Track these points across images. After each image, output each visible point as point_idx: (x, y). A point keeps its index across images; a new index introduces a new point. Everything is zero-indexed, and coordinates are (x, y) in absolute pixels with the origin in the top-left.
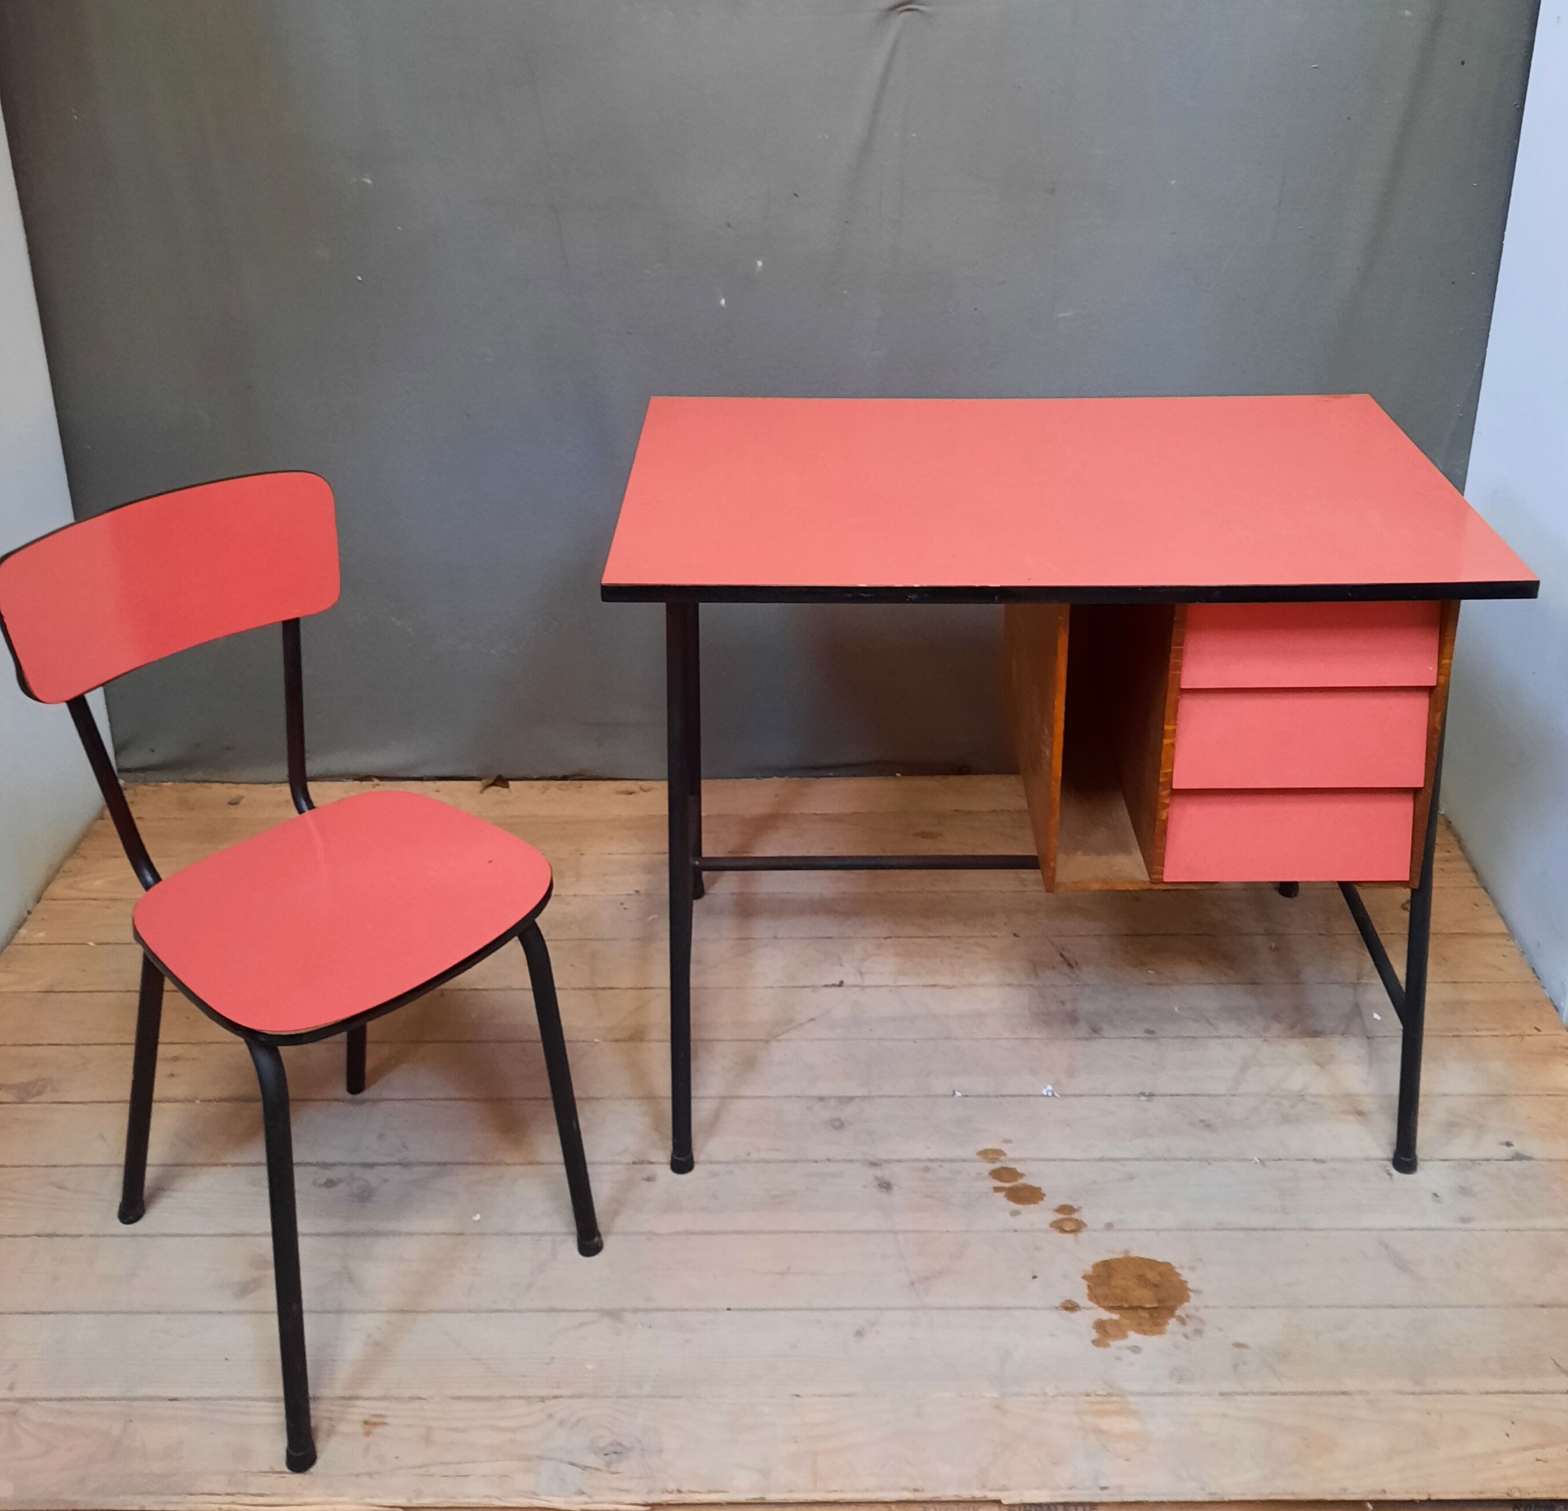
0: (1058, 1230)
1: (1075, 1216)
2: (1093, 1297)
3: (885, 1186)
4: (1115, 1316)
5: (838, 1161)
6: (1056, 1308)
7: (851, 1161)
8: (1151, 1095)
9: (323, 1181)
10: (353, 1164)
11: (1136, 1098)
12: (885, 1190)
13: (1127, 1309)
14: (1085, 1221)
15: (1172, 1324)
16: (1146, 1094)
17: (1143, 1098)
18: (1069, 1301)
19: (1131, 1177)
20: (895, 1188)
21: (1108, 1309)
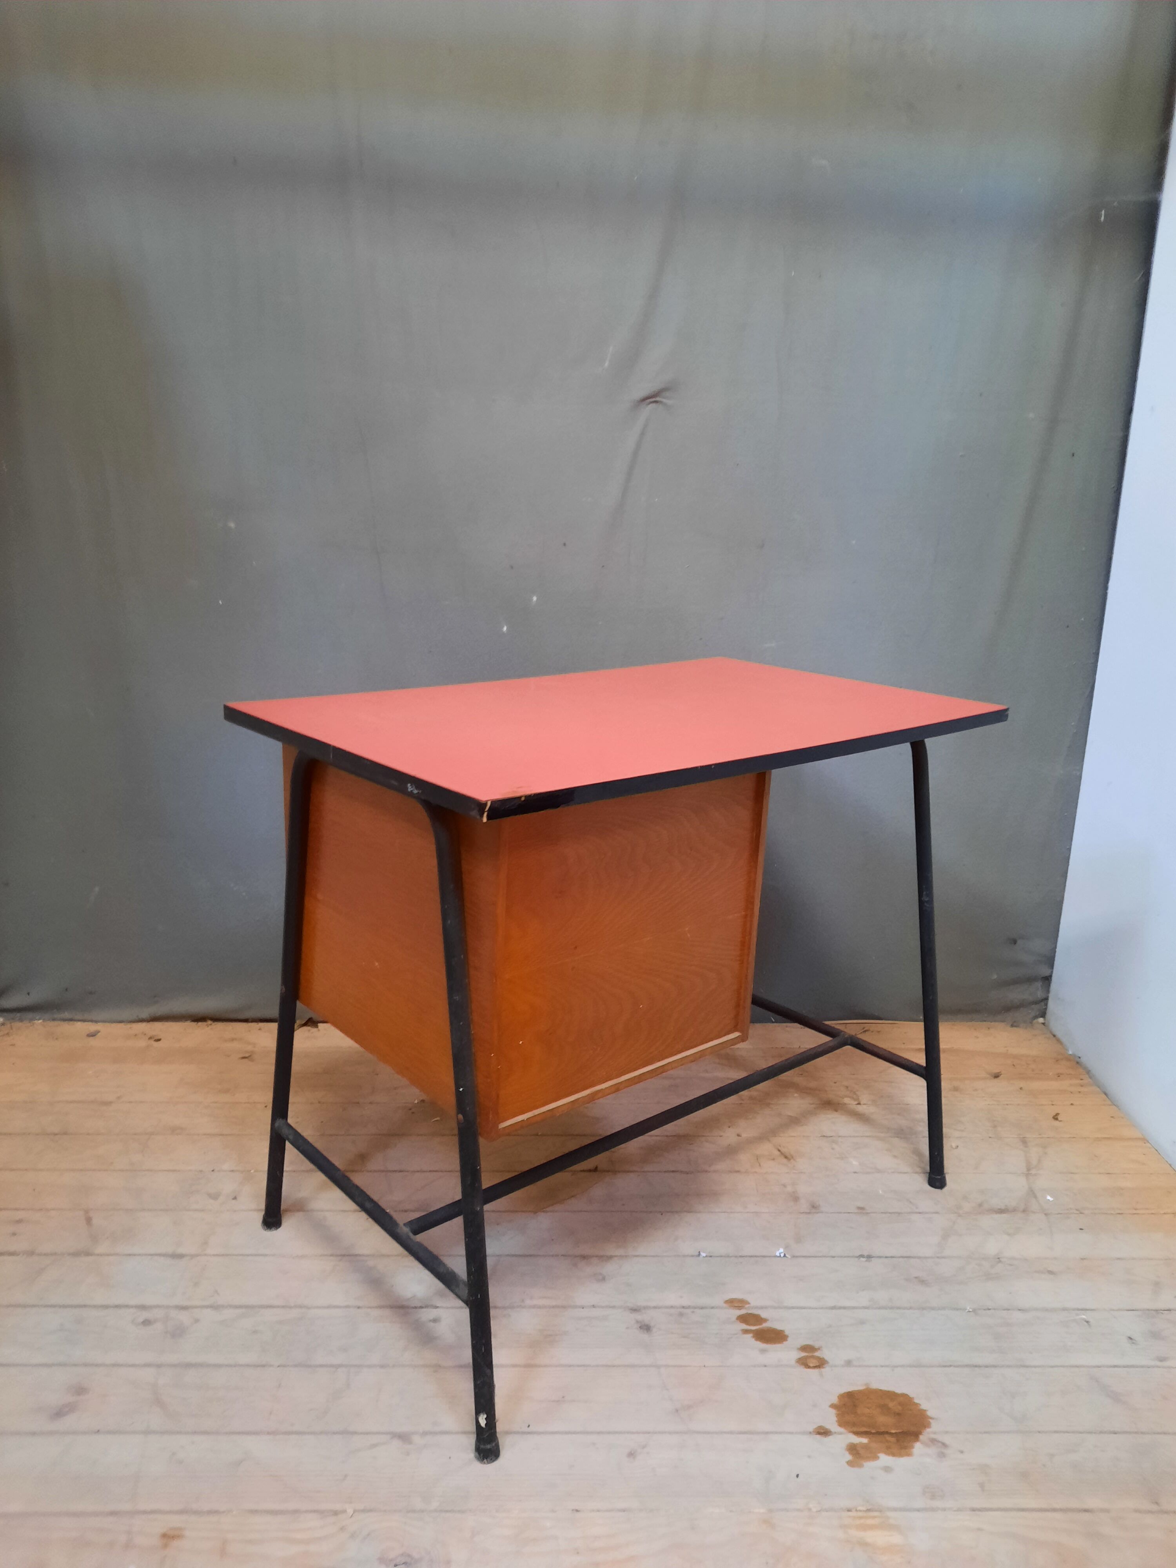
0: (804, 1366)
1: (817, 1354)
2: (842, 1423)
3: (646, 1328)
4: (864, 1440)
5: (602, 1307)
6: (810, 1433)
7: (614, 1307)
8: (869, 1257)
9: (141, 1320)
10: (168, 1307)
11: (857, 1259)
12: (645, 1331)
13: (873, 1434)
14: (826, 1358)
15: (918, 1447)
16: (865, 1256)
17: (864, 1259)
18: (820, 1427)
19: (862, 1322)
20: (654, 1330)
21: (857, 1433)
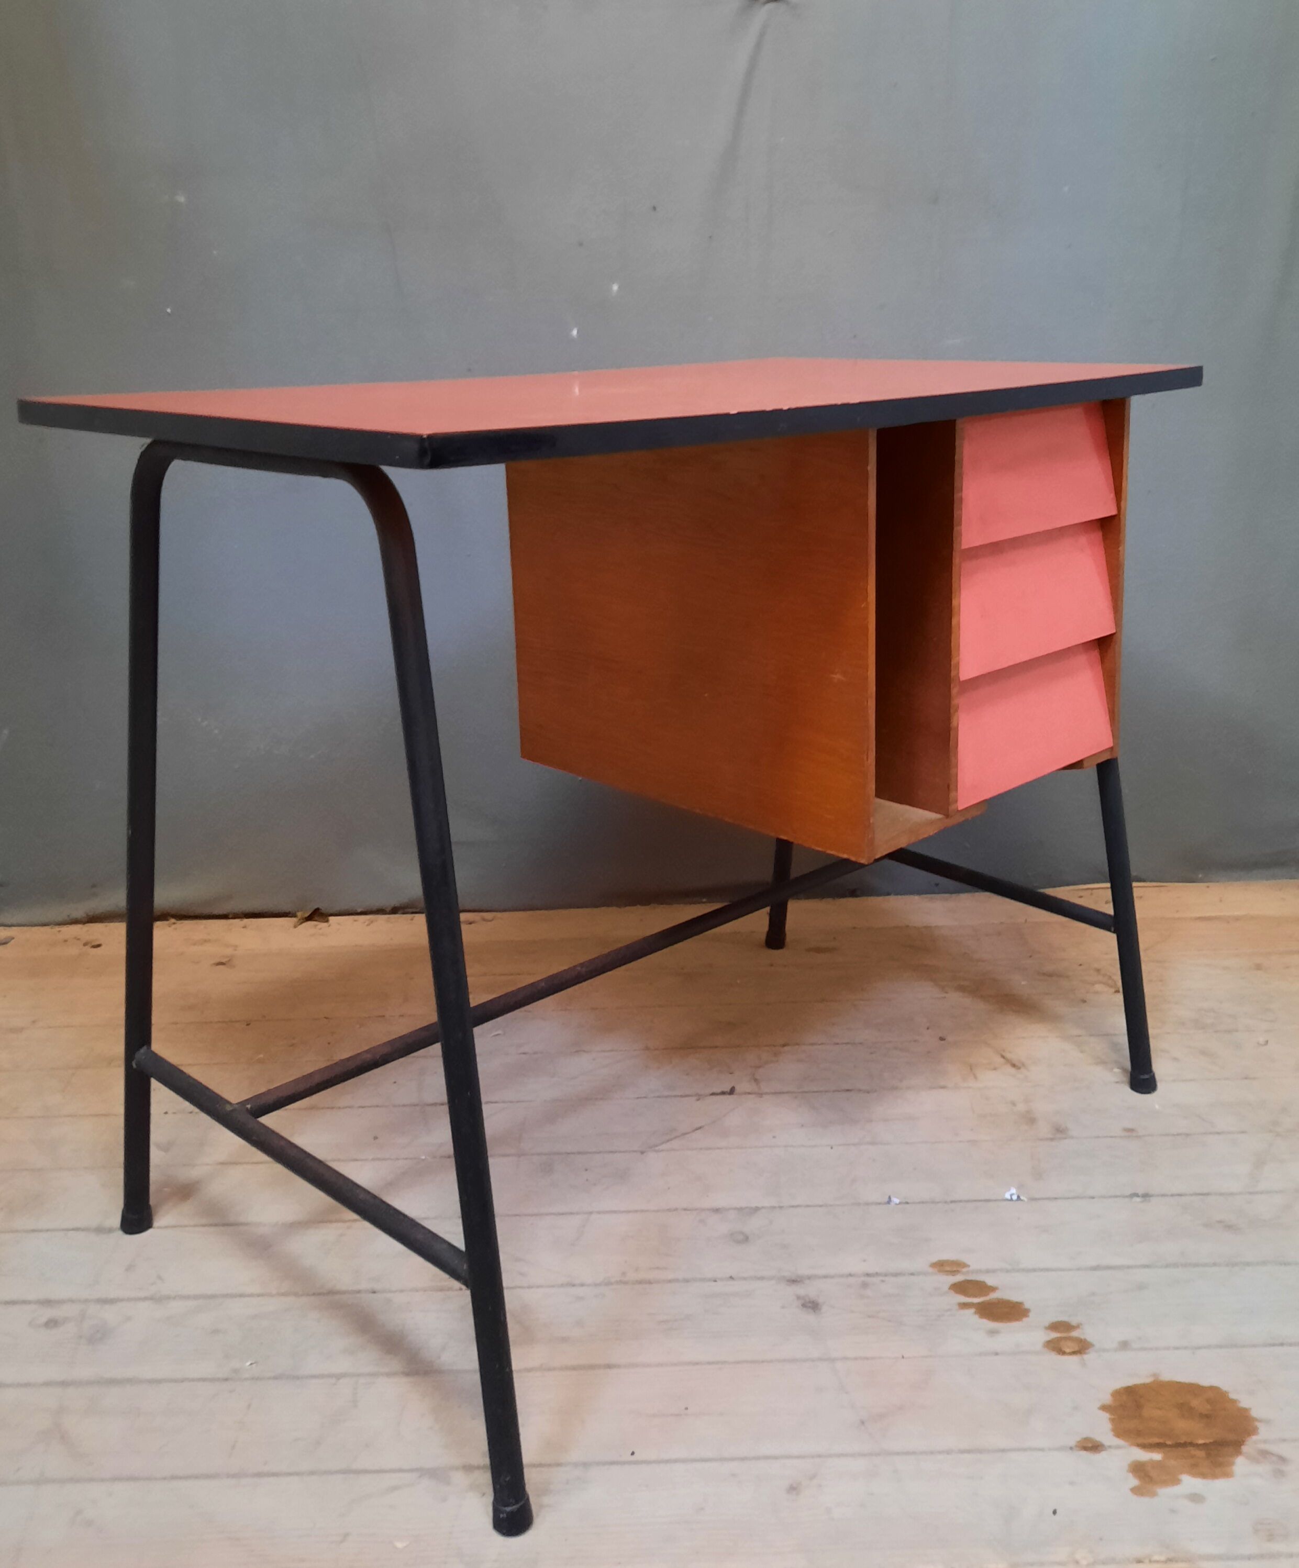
0: (1055, 1352)
1: (1075, 1334)
2: (1119, 1432)
3: (812, 1306)
4: (1157, 1456)
5: (744, 1279)
6: (1071, 1448)
7: (762, 1278)
8: (1147, 1196)
11: (1127, 1200)
12: (811, 1311)
13: (1170, 1446)
14: (1089, 1338)
15: (1240, 1464)
16: (1140, 1194)
17: (1137, 1200)
18: (1087, 1439)
19: (1141, 1287)
21: (1144, 1446)
